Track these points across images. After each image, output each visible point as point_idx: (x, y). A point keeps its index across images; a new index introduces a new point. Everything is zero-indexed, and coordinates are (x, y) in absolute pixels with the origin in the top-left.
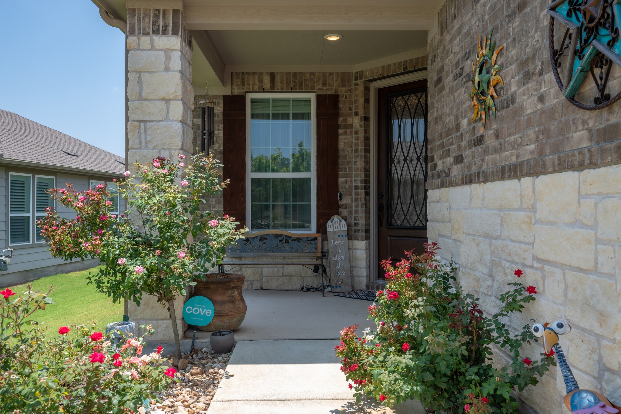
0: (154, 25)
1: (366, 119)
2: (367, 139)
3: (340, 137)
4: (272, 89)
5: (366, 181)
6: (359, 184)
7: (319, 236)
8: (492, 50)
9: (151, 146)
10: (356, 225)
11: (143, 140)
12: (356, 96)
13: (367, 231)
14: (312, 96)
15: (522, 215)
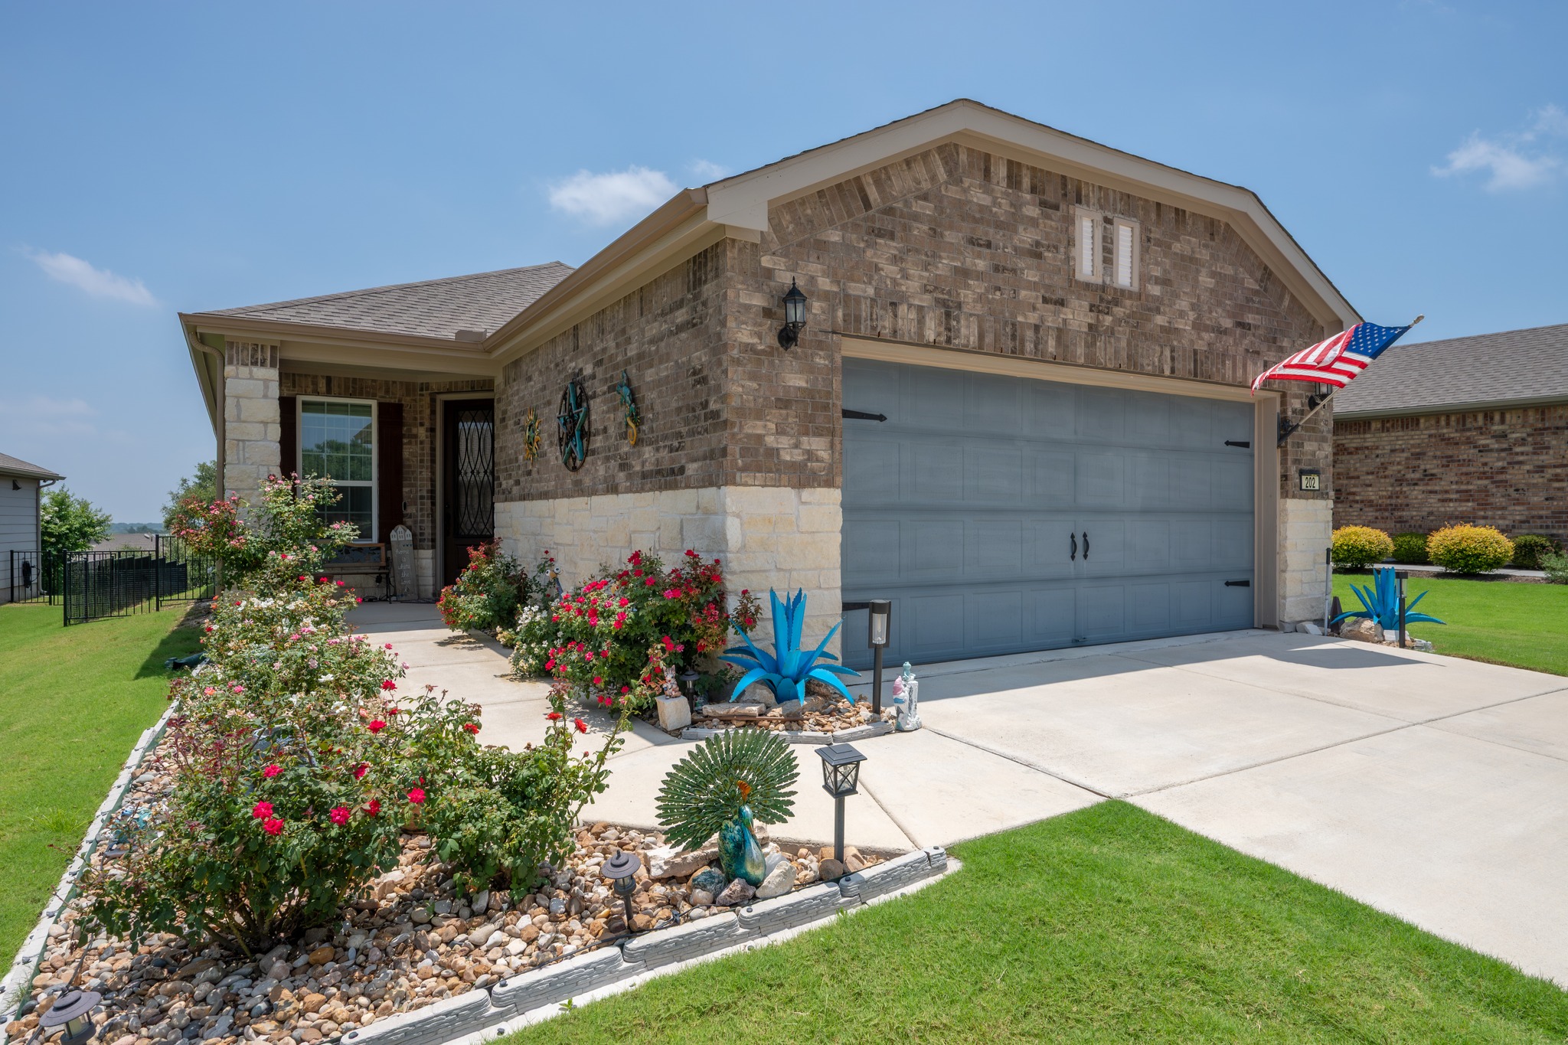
0: (252, 357)
1: (432, 430)
2: (433, 449)
3: (404, 446)
4: (329, 393)
5: (433, 491)
6: (425, 494)
7: (382, 546)
8: (536, 419)
9: (249, 462)
10: (422, 534)
11: (241, 456)
12: (422, 406)
13: (433, 540)
14: (374, 403)
15: (549, 520)
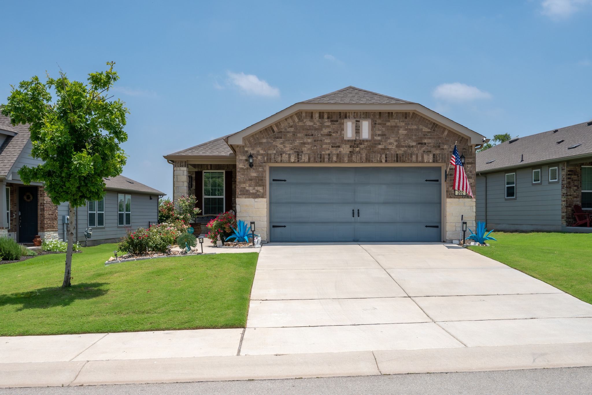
0: (180, 165)
3: (233, 185)
4: (211, 169)
9: (180, 192)
11: (178, 191)
14: (224, 171)
